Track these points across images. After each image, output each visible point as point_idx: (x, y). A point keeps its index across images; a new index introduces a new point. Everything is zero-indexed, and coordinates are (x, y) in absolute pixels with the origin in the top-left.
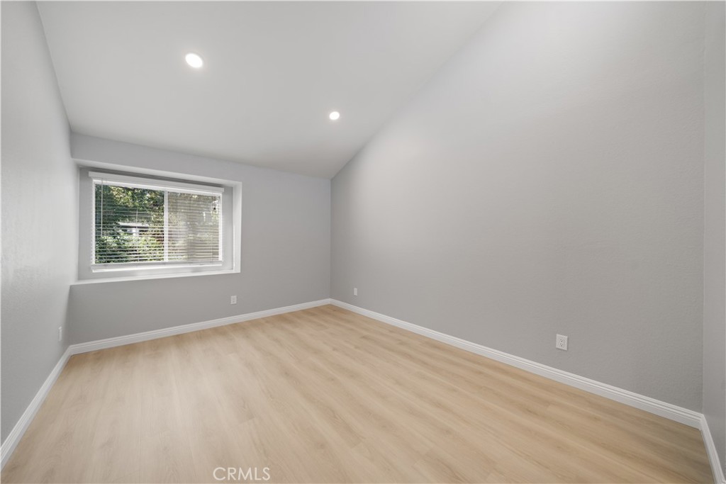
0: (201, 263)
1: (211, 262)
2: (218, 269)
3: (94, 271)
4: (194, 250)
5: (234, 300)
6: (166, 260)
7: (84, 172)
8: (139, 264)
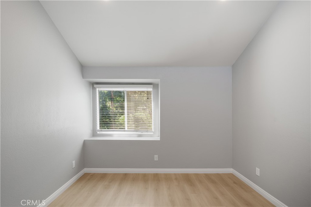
0: (142, 132)
1: (147, 131)
2: (151, 136)
3: (98, 133)
4: (138, 123)
5: (156, 158)
6: (126, 129)
7: (93, 85)
8: (114, 131)
